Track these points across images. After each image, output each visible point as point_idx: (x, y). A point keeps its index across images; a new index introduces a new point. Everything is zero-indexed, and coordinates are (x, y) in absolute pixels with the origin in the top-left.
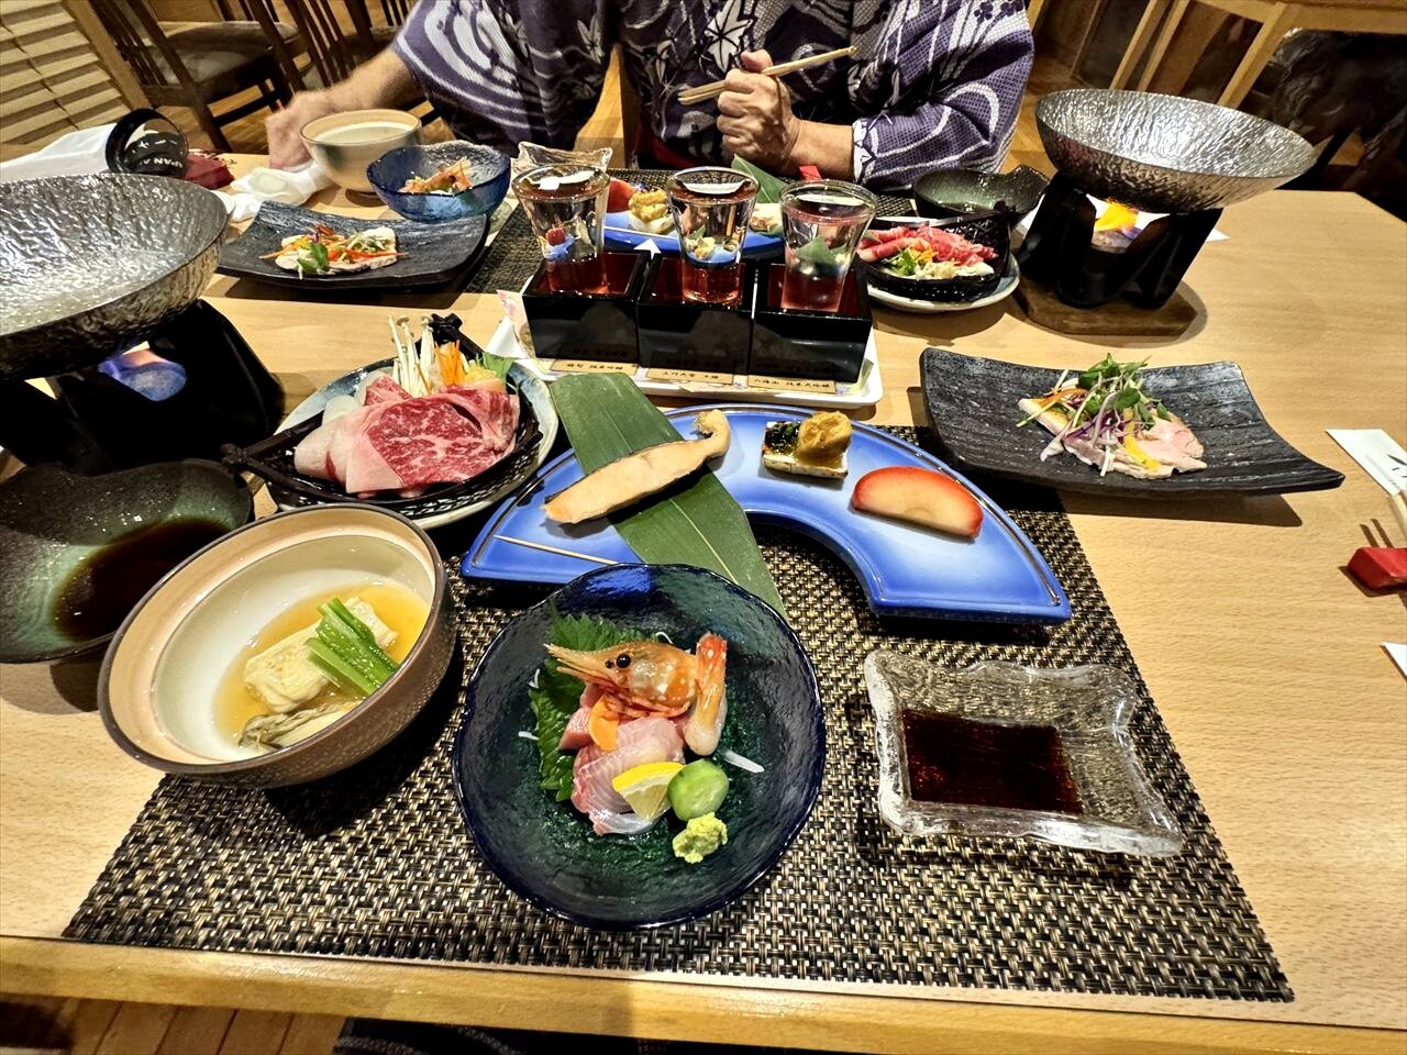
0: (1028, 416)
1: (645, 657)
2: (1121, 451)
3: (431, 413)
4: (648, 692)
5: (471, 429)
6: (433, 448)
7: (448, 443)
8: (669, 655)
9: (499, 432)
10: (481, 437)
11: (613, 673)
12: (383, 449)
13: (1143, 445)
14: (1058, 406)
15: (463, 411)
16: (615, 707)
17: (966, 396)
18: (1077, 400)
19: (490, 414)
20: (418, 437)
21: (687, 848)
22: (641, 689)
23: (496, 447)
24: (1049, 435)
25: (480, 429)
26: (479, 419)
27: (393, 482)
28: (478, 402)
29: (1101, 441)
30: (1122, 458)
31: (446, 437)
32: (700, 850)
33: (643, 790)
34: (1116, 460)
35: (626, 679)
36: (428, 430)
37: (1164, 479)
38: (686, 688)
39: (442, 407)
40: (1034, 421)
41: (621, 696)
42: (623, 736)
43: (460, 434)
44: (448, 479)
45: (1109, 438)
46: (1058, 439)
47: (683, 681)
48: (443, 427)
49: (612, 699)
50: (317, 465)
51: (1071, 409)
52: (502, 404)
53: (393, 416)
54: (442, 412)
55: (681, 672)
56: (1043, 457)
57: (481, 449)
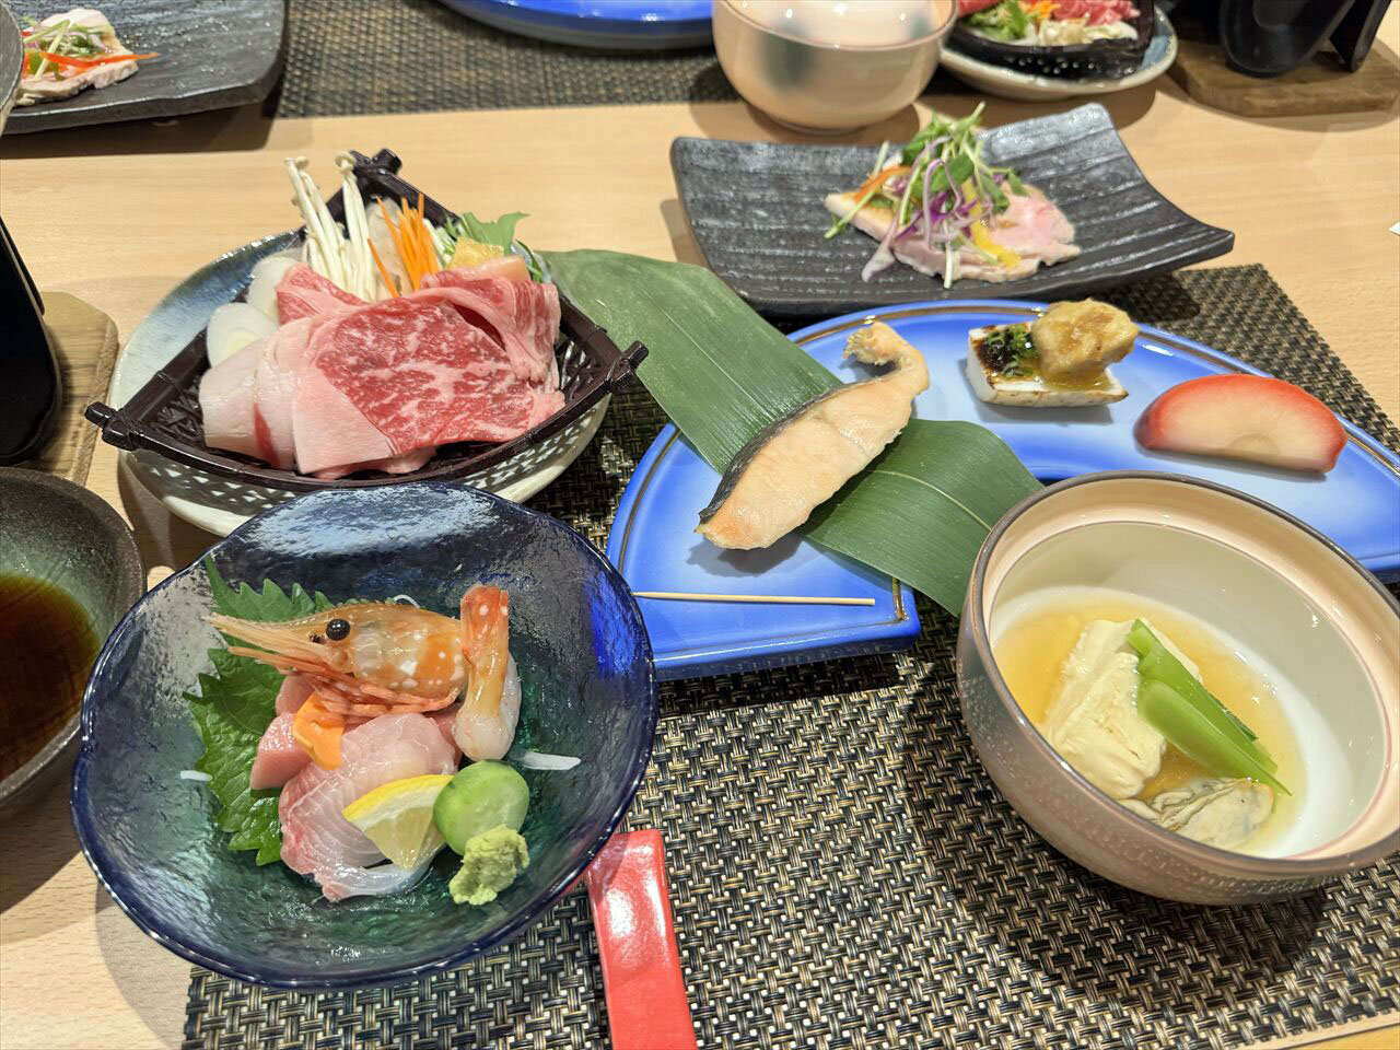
0: (839, 218)
1: (376, 625)
2: (968, 249)
3: (420, 323)
4: (386, 674)
5: (489, 348)
6: (432, 385)
7: (456, 374)
8: (416, 619)
9: (532, 348)
10: (507, 360)
11: (326, 653)
12: (351, 393)
13: (997, 235)
14: (877, 197)
15: (473, 317)
16: (335, 705)
17: (746, 202)
18: (901, 185)
19: (518, 319)
20: (404, 367)
21: (471, 886)
22: (371, 672)
23: (534, 377)
24: (869, 240)
25: (503, 346)
26: (500, 330)
27: (376, 446)
28: (497, 298)
29: (939, 237)
30: (972, 257)
31: (451, 364)
32: (491, 883)
33: (393, 817)
34: (964, 262)
35: (345, 657)
36: (418, 354)
37: (1029, 277)
38: (448, 666)
39: (438, 312)
40: (849, 225)
41: (341, 686)
42: (353, 746)
43: (474, 357)
44: (467, 436)
45: (950, 231)
46: (884, 246)
47: (442, 655)
48: (444, 346)
49: (326, 694)
50: (241, 429)
51: (895, 199)
52: (533, 300)
53: (355, 333)
54: (439, 322)
55: (436, 643)
56: (866, 274)
57: (509, 380)
